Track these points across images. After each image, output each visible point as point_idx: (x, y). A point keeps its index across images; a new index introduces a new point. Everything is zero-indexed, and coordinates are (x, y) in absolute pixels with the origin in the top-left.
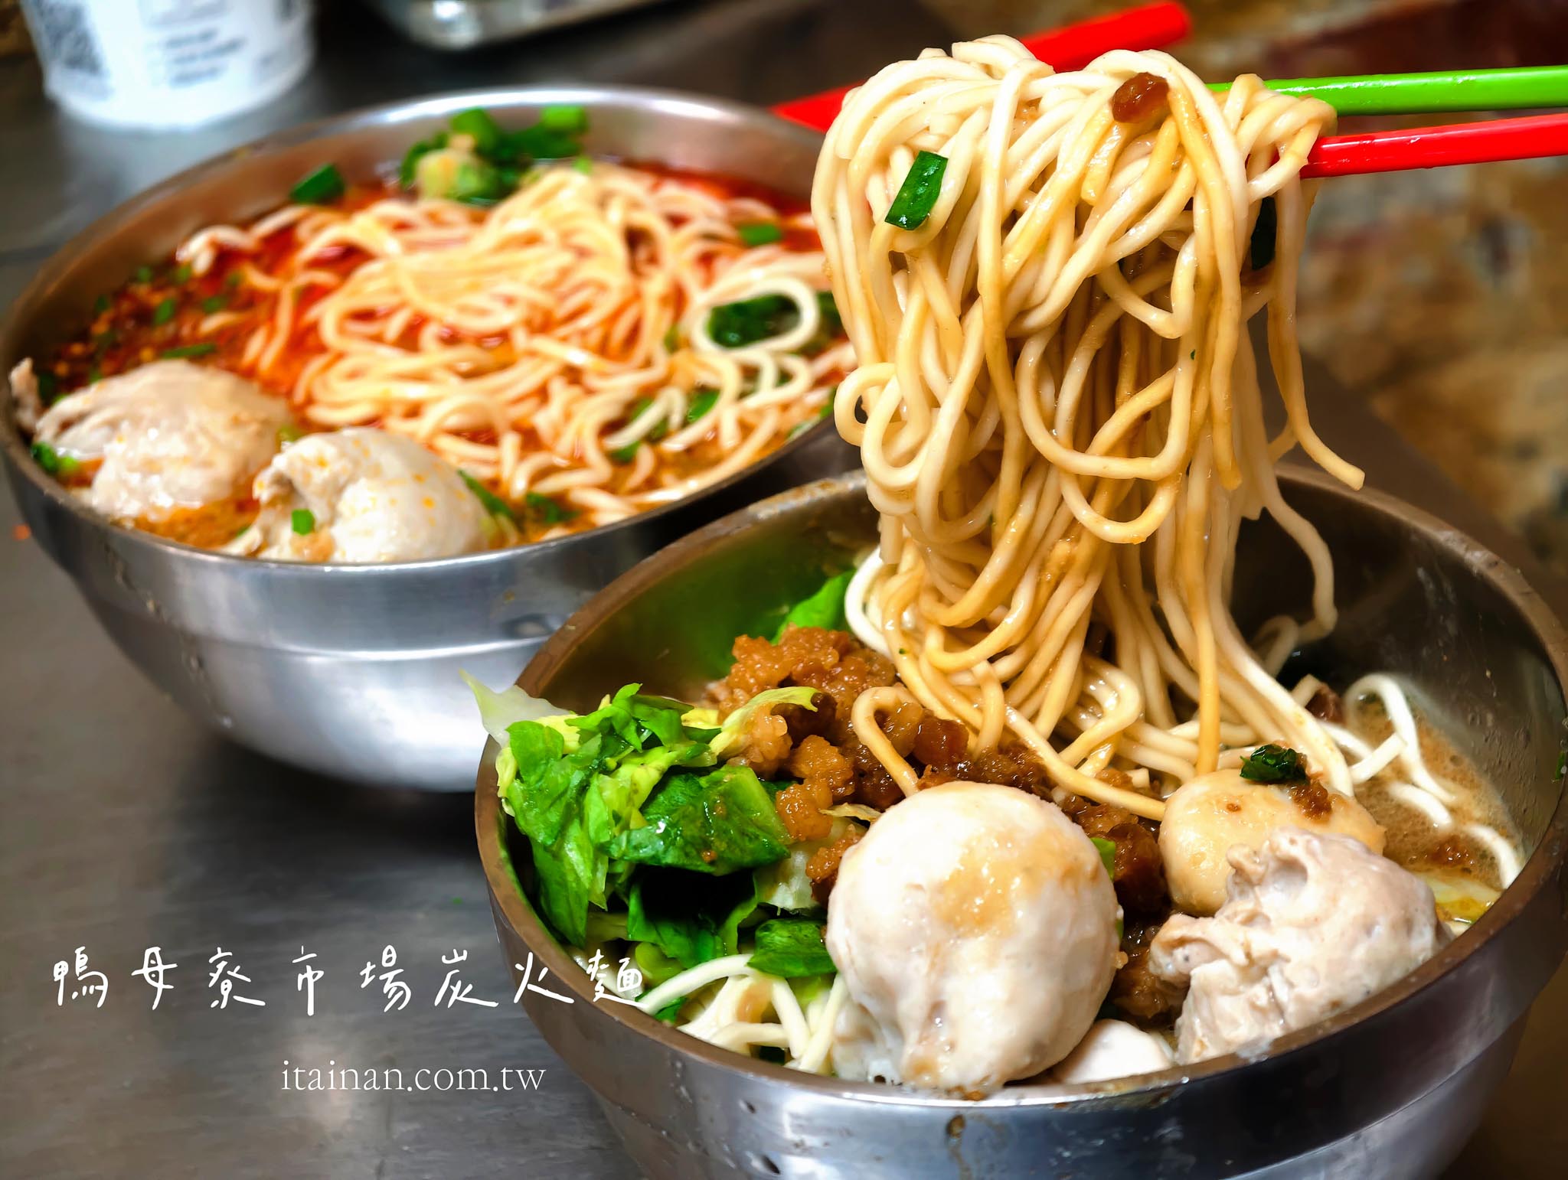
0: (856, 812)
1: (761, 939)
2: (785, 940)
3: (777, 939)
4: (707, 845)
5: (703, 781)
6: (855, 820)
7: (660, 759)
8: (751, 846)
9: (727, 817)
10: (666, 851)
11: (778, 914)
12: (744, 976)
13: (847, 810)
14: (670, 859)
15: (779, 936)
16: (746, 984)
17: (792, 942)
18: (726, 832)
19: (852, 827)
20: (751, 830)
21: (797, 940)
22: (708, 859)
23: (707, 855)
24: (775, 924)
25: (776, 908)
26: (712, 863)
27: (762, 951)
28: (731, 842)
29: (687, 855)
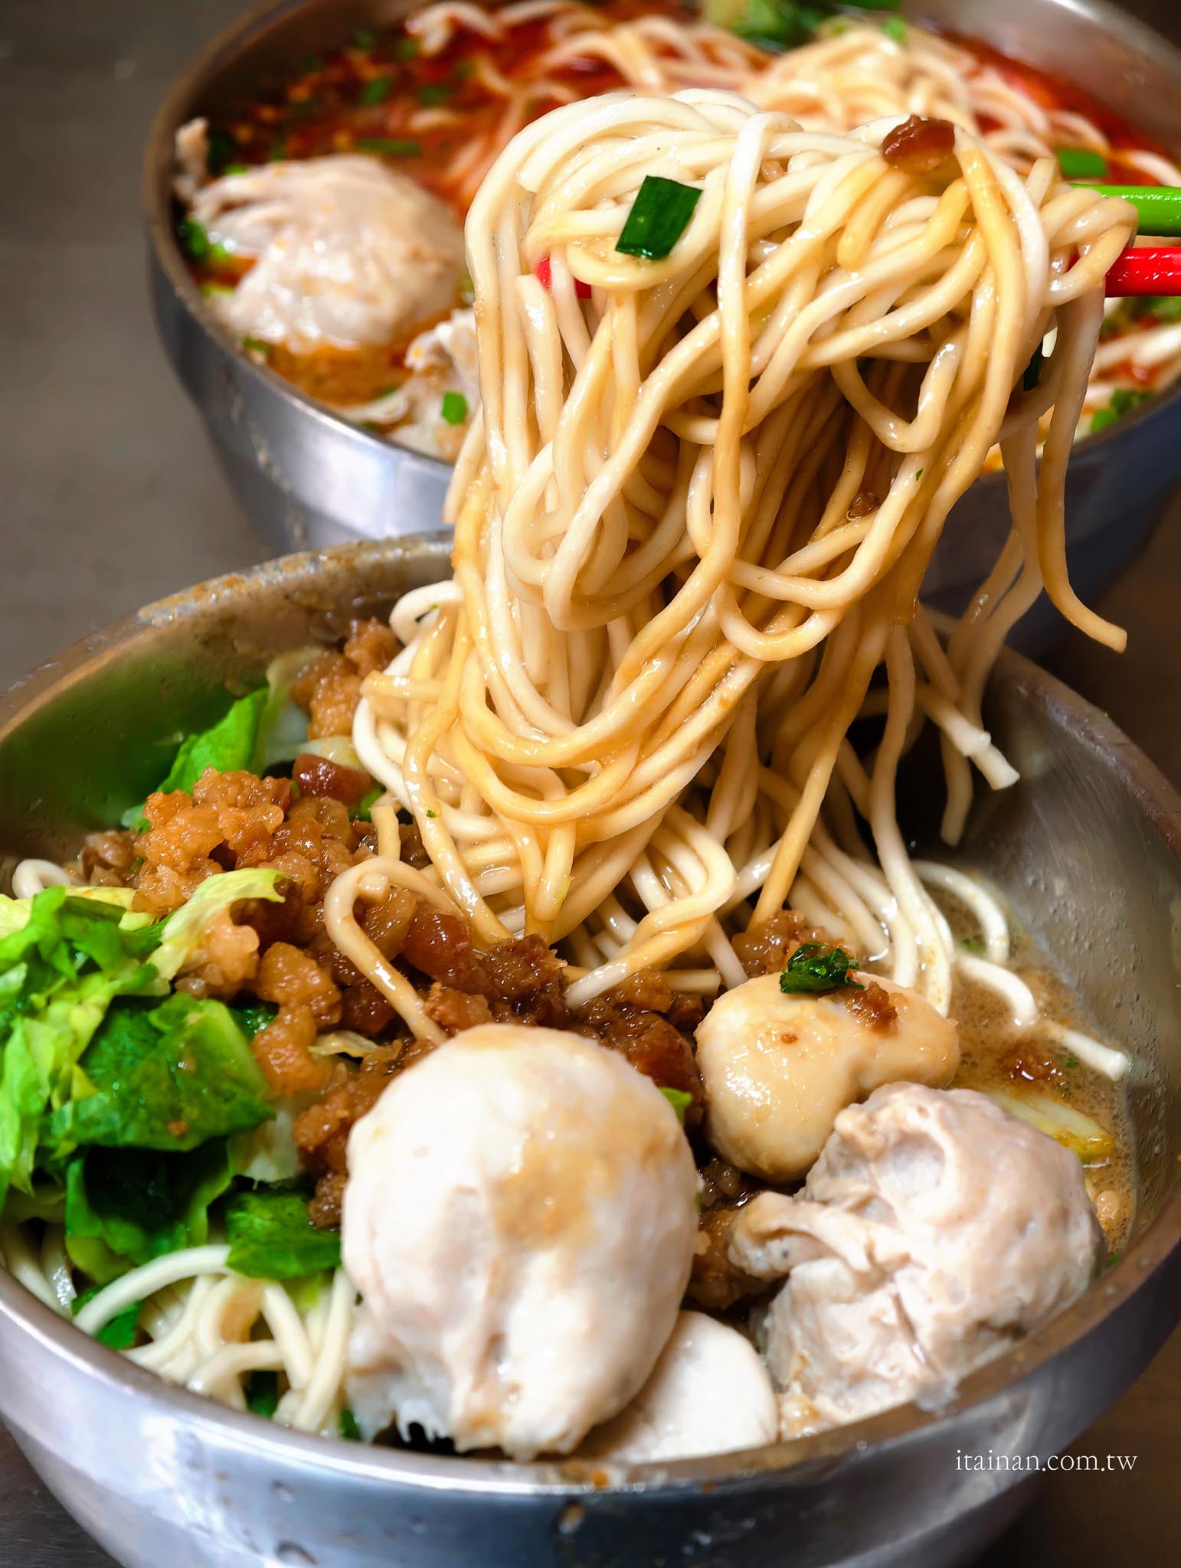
0: (346, 1046)
1: (233, 1222)
2: (267, 1223)
3: (258, 1221)
4: (175, 1113)
5: (154, 1017)
6: (344, 1056)
7: (100, 991)
8: (226, 1108)
9: (198, 1074)
10: (125, 1127)
11: (255, 1187)
12: (219, 1277)
13: (334, 1044)
14: (131, 1136)
15: (257, 1218)
16: (226, 1289)
17: (276, 1225)
18: (197, 1093)
19: (342, 1067)
20: (226, 1086)
21: (282, 1222)
22: (177, 1133)
23: (175, 1128)
24: (253, 1202)
25: (251, 1181)
26: (182, 1137)
27: (240, 1241)
28: (204, 1107)
29: (152, 1131)
